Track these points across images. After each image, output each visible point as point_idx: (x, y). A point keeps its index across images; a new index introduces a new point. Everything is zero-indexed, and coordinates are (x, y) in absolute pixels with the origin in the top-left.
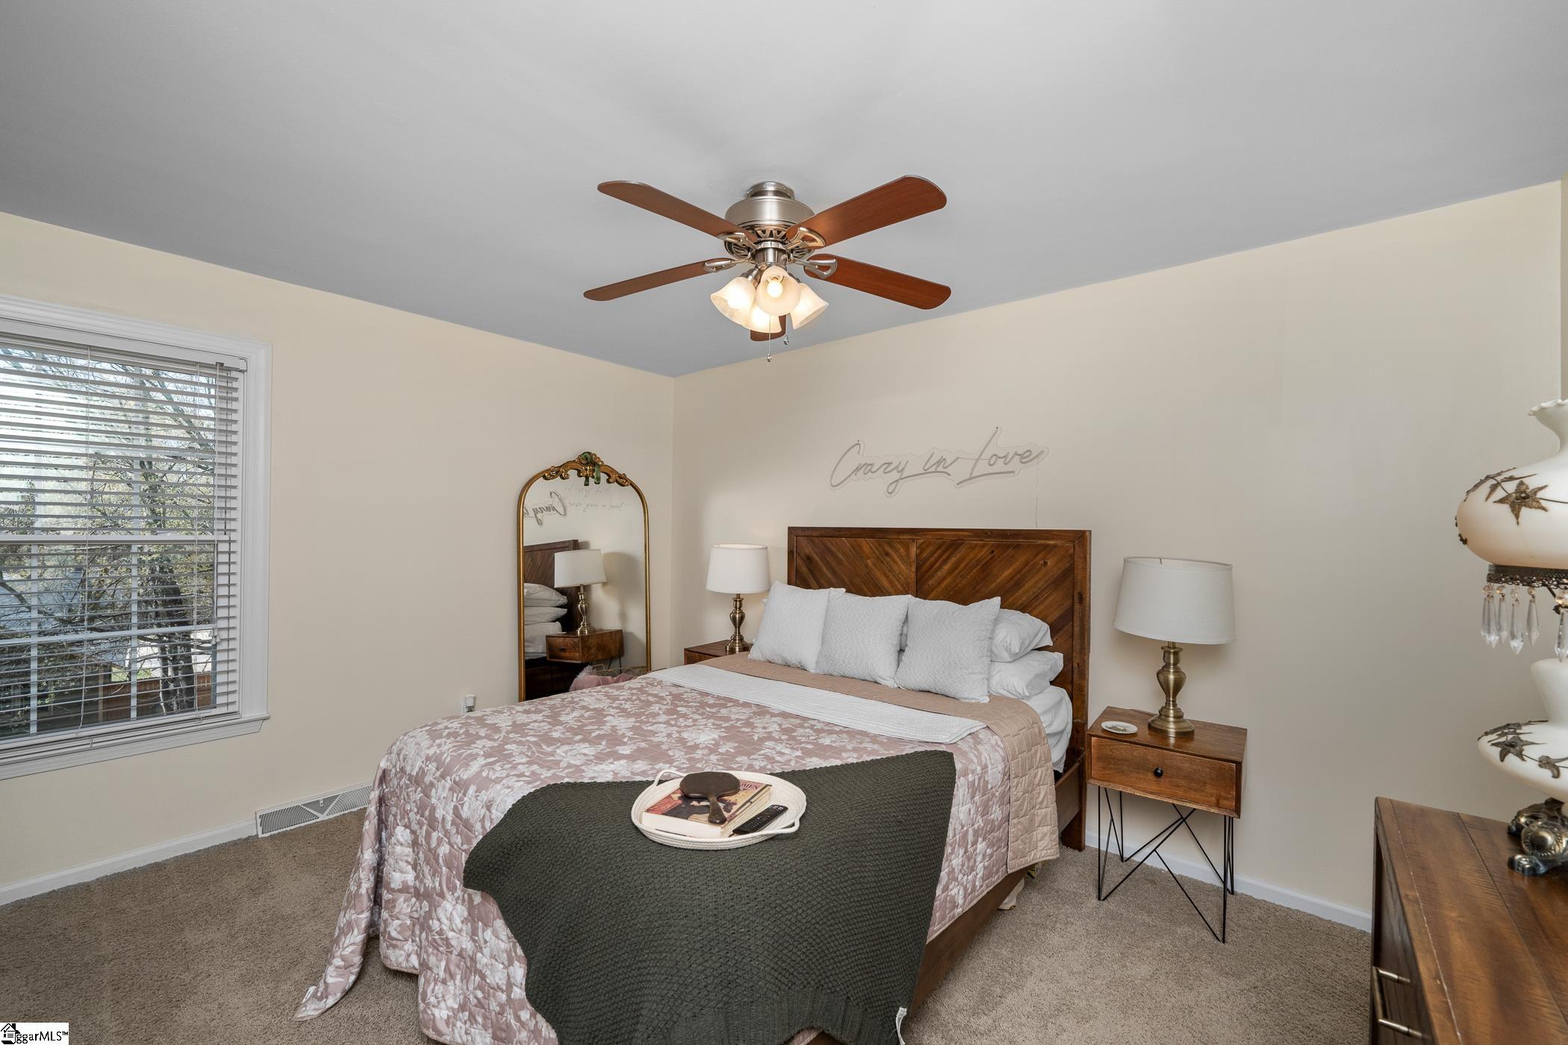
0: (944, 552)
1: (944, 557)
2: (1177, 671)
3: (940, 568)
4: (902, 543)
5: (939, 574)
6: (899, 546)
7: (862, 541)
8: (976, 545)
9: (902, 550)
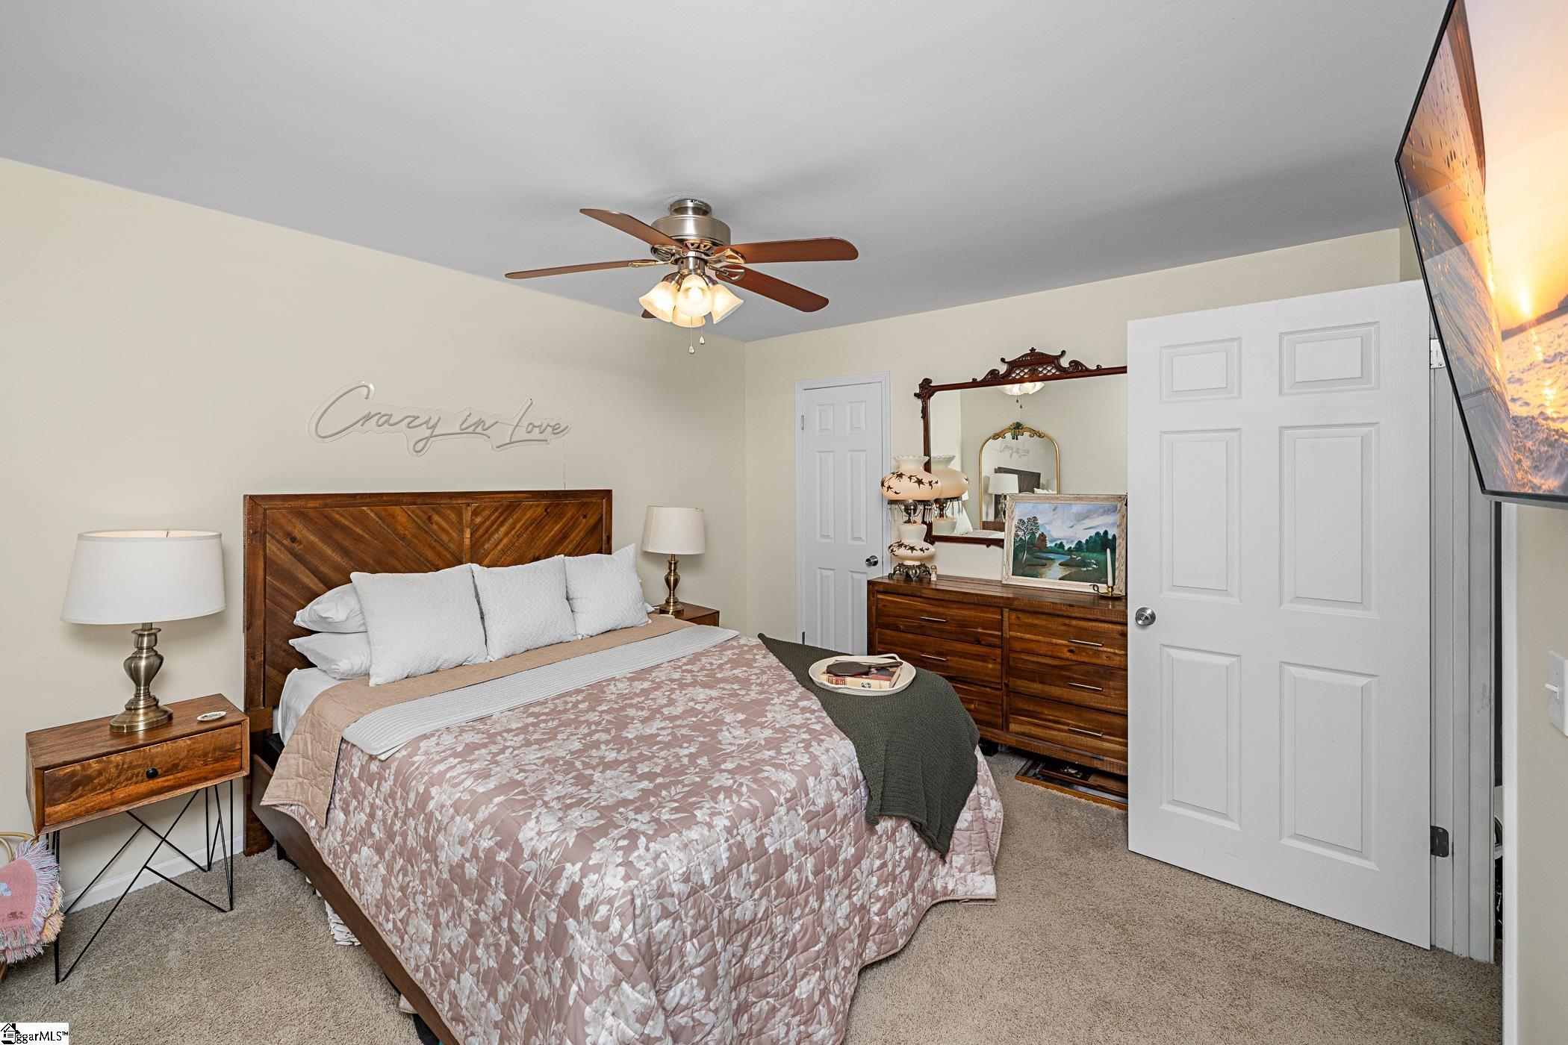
0: (501, 514)
1: (501, 519)
2: (675, 574)
3: (497, 530)
4: (452, 508)
5: (496, 536)
6: (449, 512)
7: (397, 510)
8: (532, 505)
9: (453, 516)
